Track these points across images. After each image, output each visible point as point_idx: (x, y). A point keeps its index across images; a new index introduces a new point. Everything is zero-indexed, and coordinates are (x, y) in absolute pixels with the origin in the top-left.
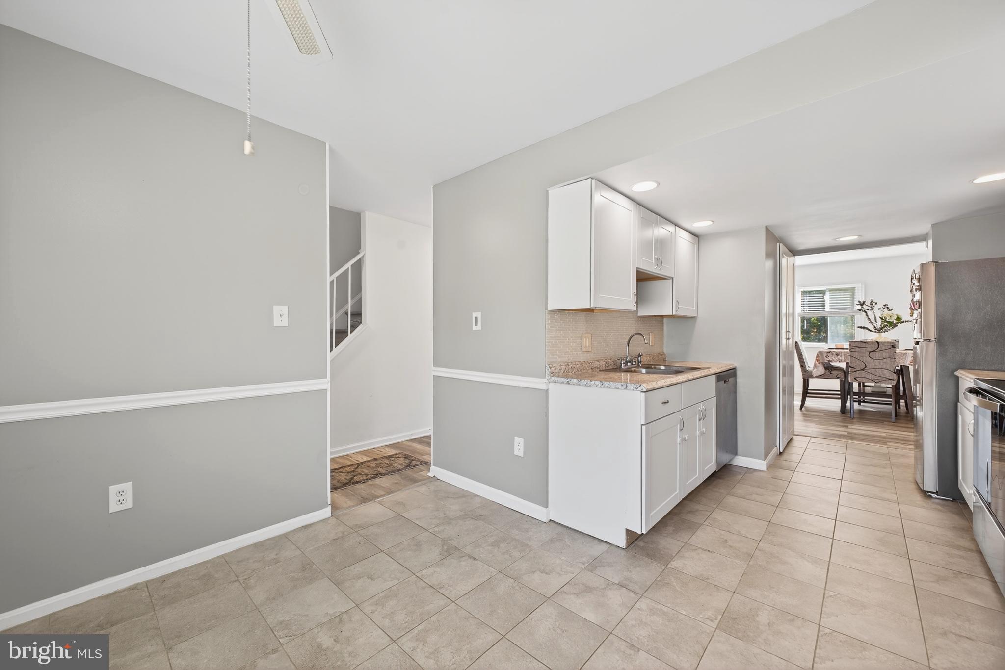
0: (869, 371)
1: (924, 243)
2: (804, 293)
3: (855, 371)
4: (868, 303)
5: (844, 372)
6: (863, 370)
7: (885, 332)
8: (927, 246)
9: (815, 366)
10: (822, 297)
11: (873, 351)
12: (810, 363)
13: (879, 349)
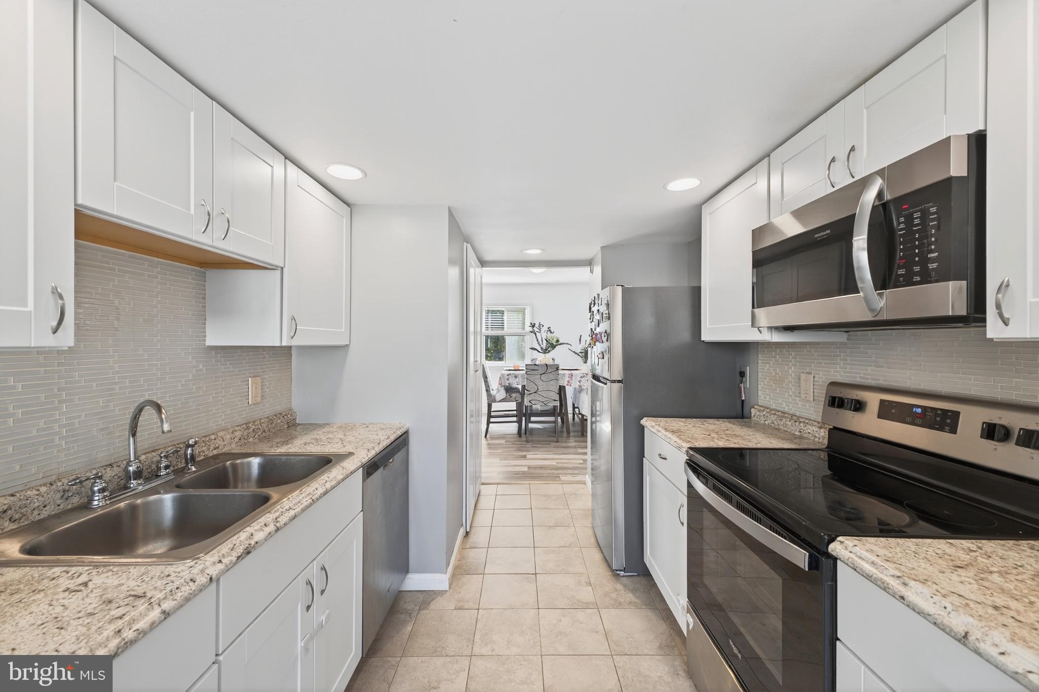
0: (540, 393)
1: (589, 268)
2: (488, 311)
3: (531, 394)
4: (537, 325)
5: (521, 394)
6: (535, 392)
7: (548, 353)
8: (592, 271)
9: (498, 390)
10: (501, 317)
11: (544, 373)
12: (494, 385)
13: (548, 371)
